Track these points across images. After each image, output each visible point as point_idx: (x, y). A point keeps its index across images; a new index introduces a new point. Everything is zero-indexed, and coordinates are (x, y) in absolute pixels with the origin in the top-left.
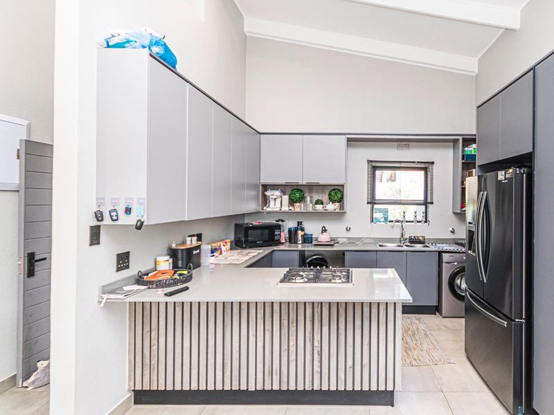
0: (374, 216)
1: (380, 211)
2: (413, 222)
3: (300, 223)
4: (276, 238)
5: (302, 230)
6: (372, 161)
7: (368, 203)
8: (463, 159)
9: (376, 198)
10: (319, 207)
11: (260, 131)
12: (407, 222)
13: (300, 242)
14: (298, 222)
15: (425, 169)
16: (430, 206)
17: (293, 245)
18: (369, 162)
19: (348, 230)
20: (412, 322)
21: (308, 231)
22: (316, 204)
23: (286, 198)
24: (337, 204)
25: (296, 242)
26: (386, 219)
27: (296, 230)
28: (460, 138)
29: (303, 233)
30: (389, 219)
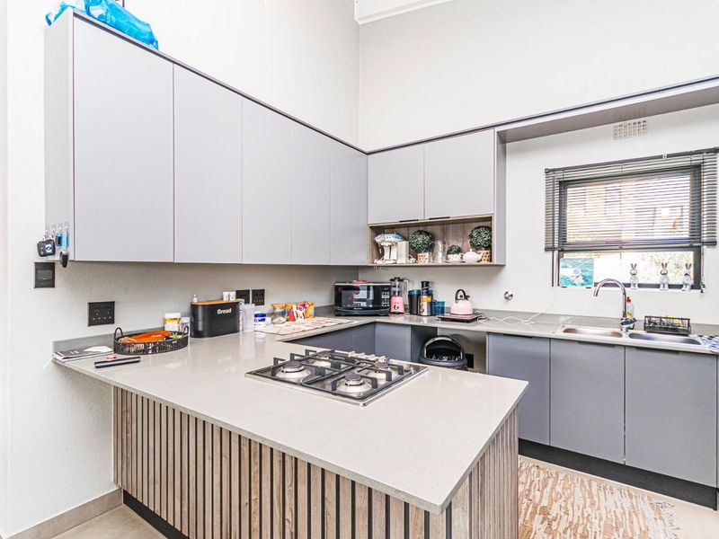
0: (561, 274)
1: (575, 264)
2: (658, 286)
3: (425, 284)
4: (383, 304)
5: (429, 294)
6: (554, 170)
7: (547, 249)
9: (568, 240)
10: (454, 258)
11: (367, 150)
12: (640, 286)
13: (425, 313)
14: (423, 283)
15: (694, 170)
16: (706, 250)
17: (415, 317)
18: (548, 171)
19: (508, 297)
20: (634, 511)
21: (438, 298)
22: (449, 253)
23: (403, 245)
24: (483, 252)
25: (419, 314)
26: (587, 279)
27: (419, 294)
29: (429, 300)
30: (596, 280)
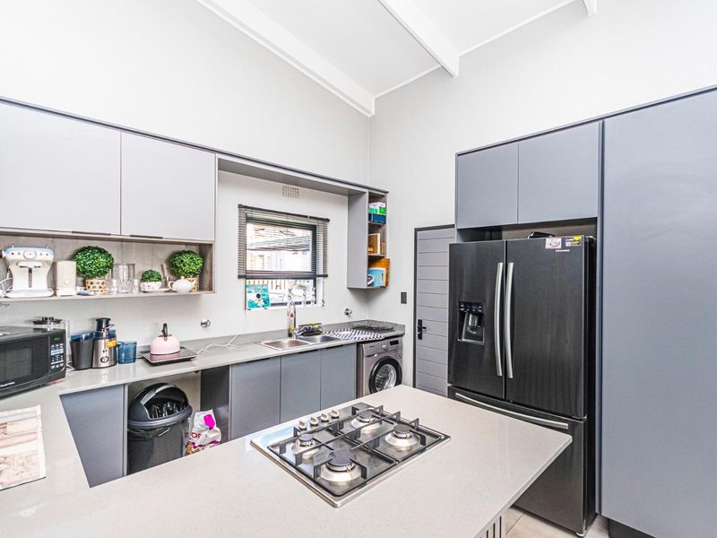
0: (248, 298)
1: (256, 288)
2: (302, 303)
3: (103, 322)
5: (112, 336)
6: (246, 208)
7: (240, 277)
8: (370, 219)
13: (105, 363)
15: (313, 228)
17: (86, 372)
18: (242, 208)
19: (205, 325)
22: (145, 279)
23: (68, 268)
24: (194, 280)
26: (266, 302)
27: (95, 338)
28: (367, 191)
29: (112, 344)
30: (271, 302)
